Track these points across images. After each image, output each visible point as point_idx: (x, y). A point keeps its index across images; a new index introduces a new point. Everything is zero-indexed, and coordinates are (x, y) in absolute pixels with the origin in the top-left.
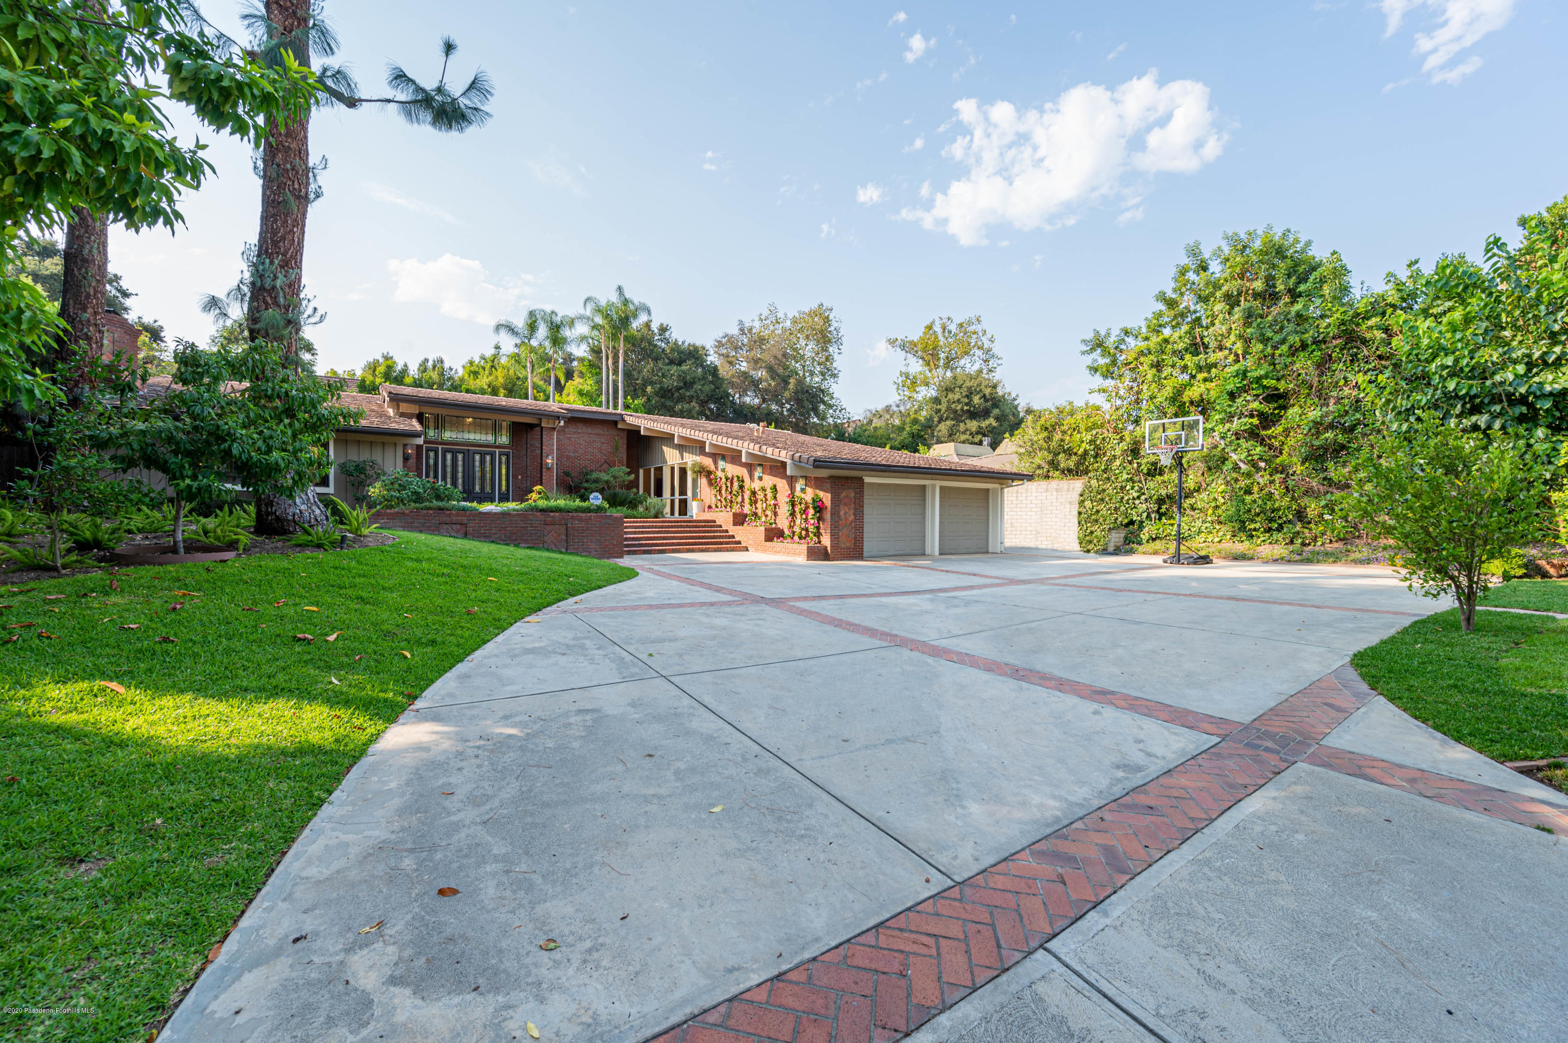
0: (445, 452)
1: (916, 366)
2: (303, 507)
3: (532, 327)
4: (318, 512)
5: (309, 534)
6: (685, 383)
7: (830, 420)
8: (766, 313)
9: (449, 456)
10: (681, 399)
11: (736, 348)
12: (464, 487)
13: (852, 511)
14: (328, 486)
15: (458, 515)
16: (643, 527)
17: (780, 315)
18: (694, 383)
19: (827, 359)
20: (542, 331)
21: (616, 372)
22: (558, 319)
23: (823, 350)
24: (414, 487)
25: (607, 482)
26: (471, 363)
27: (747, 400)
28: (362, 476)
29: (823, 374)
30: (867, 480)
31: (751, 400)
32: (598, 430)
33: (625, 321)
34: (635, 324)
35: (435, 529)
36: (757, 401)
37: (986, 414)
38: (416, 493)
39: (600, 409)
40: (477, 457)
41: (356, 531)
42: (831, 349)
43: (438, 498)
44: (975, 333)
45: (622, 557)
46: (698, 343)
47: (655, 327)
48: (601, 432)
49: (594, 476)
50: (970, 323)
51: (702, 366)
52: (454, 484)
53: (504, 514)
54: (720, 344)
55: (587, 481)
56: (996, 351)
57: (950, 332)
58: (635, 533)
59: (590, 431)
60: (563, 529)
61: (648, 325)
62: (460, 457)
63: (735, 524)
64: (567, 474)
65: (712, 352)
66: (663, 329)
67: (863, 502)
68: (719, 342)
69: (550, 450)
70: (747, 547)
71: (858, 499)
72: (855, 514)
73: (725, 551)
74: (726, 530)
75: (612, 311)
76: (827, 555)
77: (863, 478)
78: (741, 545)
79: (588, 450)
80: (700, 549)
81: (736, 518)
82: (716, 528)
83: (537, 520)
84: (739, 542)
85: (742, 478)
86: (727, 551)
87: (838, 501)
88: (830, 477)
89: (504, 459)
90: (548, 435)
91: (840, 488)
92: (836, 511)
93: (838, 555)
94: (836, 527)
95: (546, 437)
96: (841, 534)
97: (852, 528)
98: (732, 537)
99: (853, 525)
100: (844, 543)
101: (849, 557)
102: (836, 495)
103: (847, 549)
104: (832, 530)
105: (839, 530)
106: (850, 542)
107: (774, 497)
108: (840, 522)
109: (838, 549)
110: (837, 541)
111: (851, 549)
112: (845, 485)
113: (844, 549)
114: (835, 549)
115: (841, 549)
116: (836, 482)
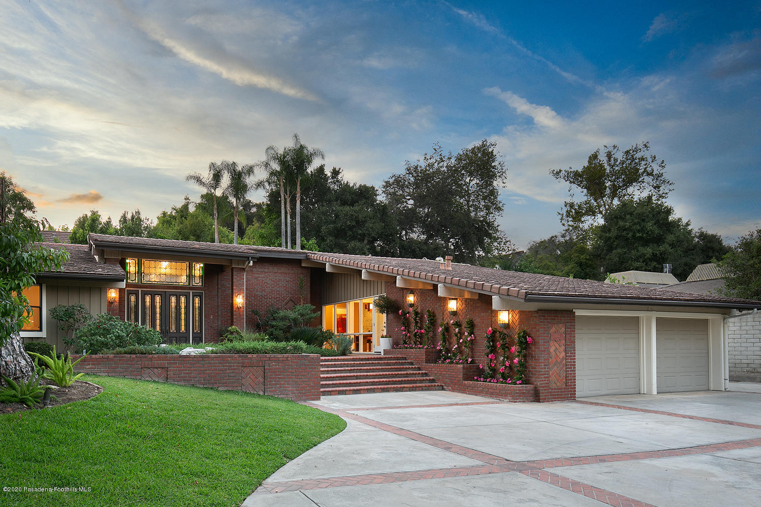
0: (144, 295)
1: (580, 196)
2: (9, 359)
3: (217, 177)
4: (23, 363)
5: (14, 389)
6: (358, 222)
7: (496, 253)
8: (430, 152)
9: (148, 299)
10: (354, 238)
11: (402, 187)
12: (161, 329)
13: (563, 348)
14: (41, 330)
15: (159, 359)
16: (335, 366)
17: (445, 154)
18: (365, 221)
19: (491, 193)
20: (226, 180)
21: (293, 216)
22: (239, 168)
23: (487, 185)
24: (117, 331)
25: (295, 320)
26: (164, 214)
27: (414, 236)
28: (71, 320)
29: (487, 208)
30: (578, 313)
31: (417, 235)
32: (283, 269)
33: (300, 166)
34: (311, 169)
35: (136, 374)
36: (423, 237)
37: (659, 240)
38: (118, 337)
39: (279, 249)
40: (173, 299)
41: (60, 382)
42: (495, 183)
43: (140, 341)
44: (642, 159)
45: (319, 399)
46: (369, 185)
48: (286, 270)
49: (282, 313)
50: (636, 150)
51: (372, 205)
52: (153, 325)
53: (202, 357)
54: (387, 184)
55: (274, 319)
56: (666, 176)
57: (616, 160)
58: (328, 372)
59: (276, 270)
60: (260, 370)
62: (158, 299)
63: (428, 361)
64: (255, 313)
65: (380, 192)
66: (336, 173)
67: (575, 337)
68: (387, 182)
69: (241, 290)
70: (442, 386)
71: (569, 334)
72: (565, 351)
73: (420, 390)
74: (418, 368)
75: (288, 158)
76: (536, 397)
77: (574, 310)
78: (435, 384)
79: (273, 289)
80: (394, 388)
81: (429, 355)
82: (407, 365)
83: (235, 363)
84: (433, 381)
85: (434, 313)
86: (422, 390)
87: (548, 337)
88: (538, 310)
89: (197, 300)
90: (239, 275)
91: (549, 322)
92: (546, 348)
93: (549, 396)
94: (546, 366)
95: (236, 277)
96: (551, 373)
97: (563, 366)
98: (425, 375)
99: (564, 362)
100: (555, 383)
101: (561, 398)
102: (546, 330)
103: (558, 389)
104: (542, 368)
105: (549, 368)
106: (562, 381)
107: (472, 333)
108: (550, 360)
109: (549, 390)
110: (547, 380)
111: (562, 389)
112: (555, 319)
113: (555, 389)
114: (545, 390)
115: (552, 389)
116: (545, 316)
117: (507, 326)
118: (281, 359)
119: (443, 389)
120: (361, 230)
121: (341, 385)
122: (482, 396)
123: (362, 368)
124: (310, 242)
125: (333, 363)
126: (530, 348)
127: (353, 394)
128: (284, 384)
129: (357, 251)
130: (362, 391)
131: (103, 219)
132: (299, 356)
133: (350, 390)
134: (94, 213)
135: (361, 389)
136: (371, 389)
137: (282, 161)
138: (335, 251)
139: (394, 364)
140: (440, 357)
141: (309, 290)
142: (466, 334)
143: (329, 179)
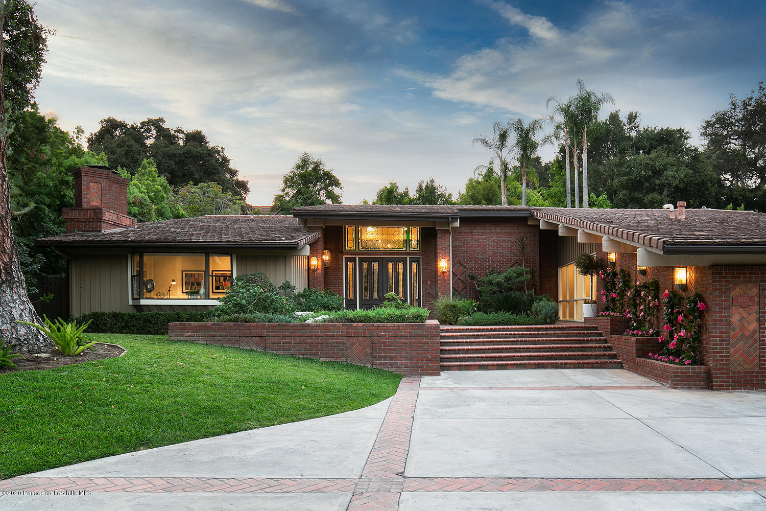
0: (361, 260)
6: (655, 171)
9: (366, 265)
10: (652, 190)
15: (257, 327)
21: (581, 169)
22: (526, 125)
35: (234, 343)
40: (391, 265)
45: (438, 374)
47: (623, 118)
48: (510, 230)
59: (499, 230)
60: (368, 340)
61: (614, 118)
62: (375, 265)
63: (613, 332)
64: (471, 277)
66: (632, 118)
68: (707, 122)
69: (445, 253)
70: (622, 363)
71: (765, 297)
72: (759, 321)
73: (589, 368)
74: (604, 340)
75: (572, 108)
76: (709, 383)
78: (615, 360)
79: (496, 251)
80: (552, 364)
81: (616, 325)
82: (595, 336)
83: (339, 332)
84: (614, 356)
85: (629, 273)
86: (593, 367)
87: (727, 301)
88: (712, 265)
89: (415, 266)
90: (443, 237)
91: (729, 282)
92: (723, 317)
93: (729, 381)
94: (724, 340)
95: (440, 240)
96: (732, 351)
97: (755, 341)
98: (608, 349)
99: (756, 336)
100: (740, 365)
101: (750, 385)
102: (723, 293)
103: (745, 373)
104: (717, 344)
105: (729, 344)
106: (752, 362)
107: (656, 297)
108: (732, 333)
109: (728, 373)
110: (726, 361)
111: (752, 373)
112: (740, 277)
113: (740, 373)
114: (721, 373)
115: (734, 373)
116: (722, 273)
117: (684, 287)
118: (391, 328)
119: (622, 367)
120: (660, 180)
121: (489, 359)
122: (650, 378)
123: (527, 339)
124: (600, 198)
125: (496, 333)
126: (704, 317)
127: (497, 369)
128: (395, 356)
129: (656, 205)
130: (509, 367)
131: (401, 190)
132: (417, 326)
133: (493, 365)
134: (392, 185)
135: (507, 365)
136: (520, 364)
137: (566, 111)
138: (630, 206)
139: (576, 335)
140: (629, 327)
141: (538, 251)
142: (650, 298)
143: (625, 125)
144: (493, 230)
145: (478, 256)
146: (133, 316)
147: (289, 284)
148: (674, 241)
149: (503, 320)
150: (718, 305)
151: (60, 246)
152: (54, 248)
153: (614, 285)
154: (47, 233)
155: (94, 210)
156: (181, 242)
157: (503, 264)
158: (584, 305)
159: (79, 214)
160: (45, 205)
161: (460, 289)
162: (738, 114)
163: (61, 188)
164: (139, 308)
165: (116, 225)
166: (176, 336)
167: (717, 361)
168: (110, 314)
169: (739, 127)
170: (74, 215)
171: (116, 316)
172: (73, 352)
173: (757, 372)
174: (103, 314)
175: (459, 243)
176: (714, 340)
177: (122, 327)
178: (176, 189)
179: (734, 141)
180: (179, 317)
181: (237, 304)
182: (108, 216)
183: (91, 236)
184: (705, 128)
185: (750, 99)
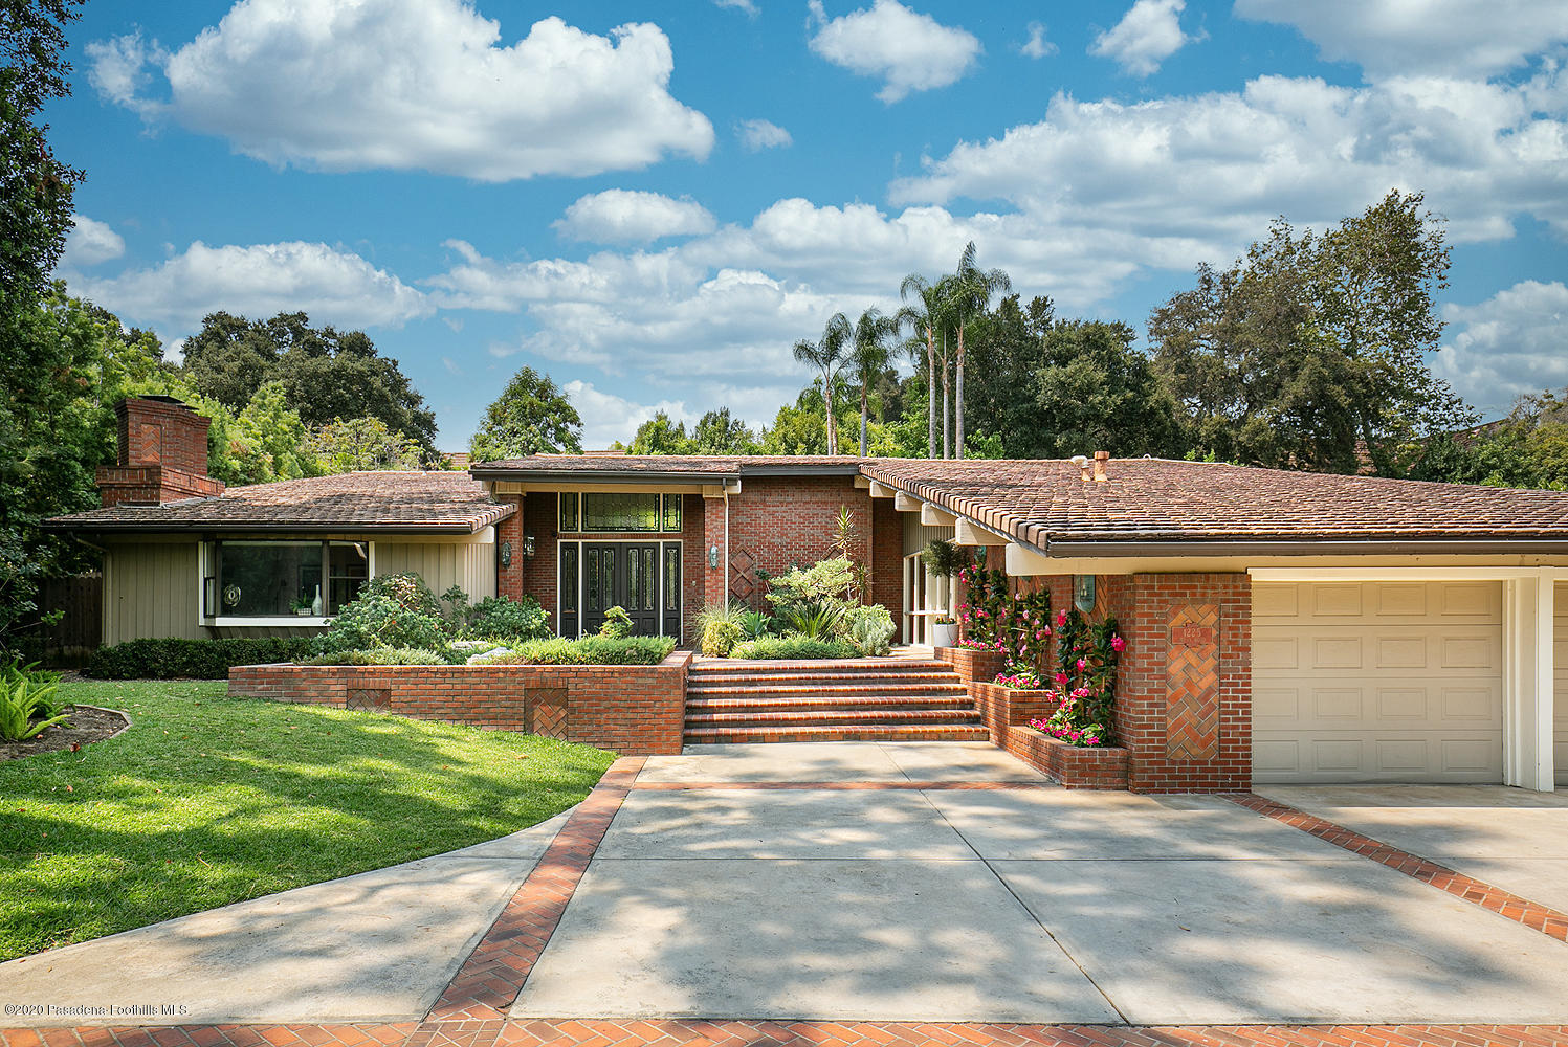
0: (586, 547)
19: (1411, 304)
23: (1399, 289)
32: (823, 495)
33: (970, 304)
34: (990, 306)
35: (339, 700)
40: (634, 553)
42: (1421, 282)
45: (677, 753)
47: (1024, 303)
48: (827, 498)
59: (807, 498)
60: (560, 697)
61: (1009, 306)
62: (610, 555)
63: (979, 677)
66: (1039, 306)
67: (1249, 636)
68: (1162, 312)
69: (719, 536)
70: (987, 733)
71: (1230, 629)
72: (1218, 670)
73: (933, 740)
74: (963, 689)
76: (1128, 780)
77: (1250, 571)
78: (977, 727)
79: (802, 531)
80: (870, 732)
81: (983, 665)
82: (947, 682)
83: (513, 681)
84: (977, 720)
86: (940, 739)
87: (1162, 636)
88: (1135, 574)
89: (672, 556)
90: (714, 511)
91: (1166, 602)
92: (1155, 663)
93: (1163, 778)
94: (1156, 705)
95: (709, 514)
96: (1170, 723)
97: (1212, 707)
98: (969, 706)
99: (1214, 698)
100: (1184, 749)
101: (1202, 785)
102: (1156, 622)
103: (1192, 763)
104: (1143, 712)
105: (1164, 712)
106: (1204, 744)
107: (1047, 620)
108: (1170, 691)
109: (1164, 763)
110: (1159, 741)
111: (1206, 763)
112: (1185, 595)
113: (1184, 763)
114: (1150, 763)
115: (1174, 763)
116: (1153, 587)
118: (599, 675)
122: (1031, 765)
123: (835, 687)
125: (784, 676)
126: (1123, 663)
128: (606, 723)
130: (799, 738)
133: (773, 734)
134: (660, 418)
135: (797, 734)
136: (818, 733)
139: (917, 681)
140: (1003, 670)
141: (870, 530)
142: (1037, 622)
143: (1027, 320)
144: (798, 496)
145: (772, 541)
146: (203, 646)
147: (459, 591)
148: (1065, 535)
149: (803, 650)
150: (1147, 642)
151: (82, 529)
152: (72, 533)
153: (983, 594)
154: (78, 506)
155: (147, 469)
156: (283, 523)
157: (813, 552)
158: (935, 625)
159: (124, 477)
160: (76, 459)
161: (743, 594)
162: (1213, 298)
163: (104, 432)
164: (214, 631)
165: (185, 493)
166: (241, 689)
167: (1143, 741)
168: (165, 642)
169: (1214, 320)
170: (115, 477)
171: (173, 646)
172: (20, 733)
173: (1213, 763)
174: (153, 642)
175: (742, 519)
176: (1139, 705)
177: (184, 663)
178: (315, 429)
179: (1205, 342)
180: (276, 647)
181: (353, 633)
182: (169, 478)
183: (141, 515)
184: (1159, 321)
185: (1235, 273)
